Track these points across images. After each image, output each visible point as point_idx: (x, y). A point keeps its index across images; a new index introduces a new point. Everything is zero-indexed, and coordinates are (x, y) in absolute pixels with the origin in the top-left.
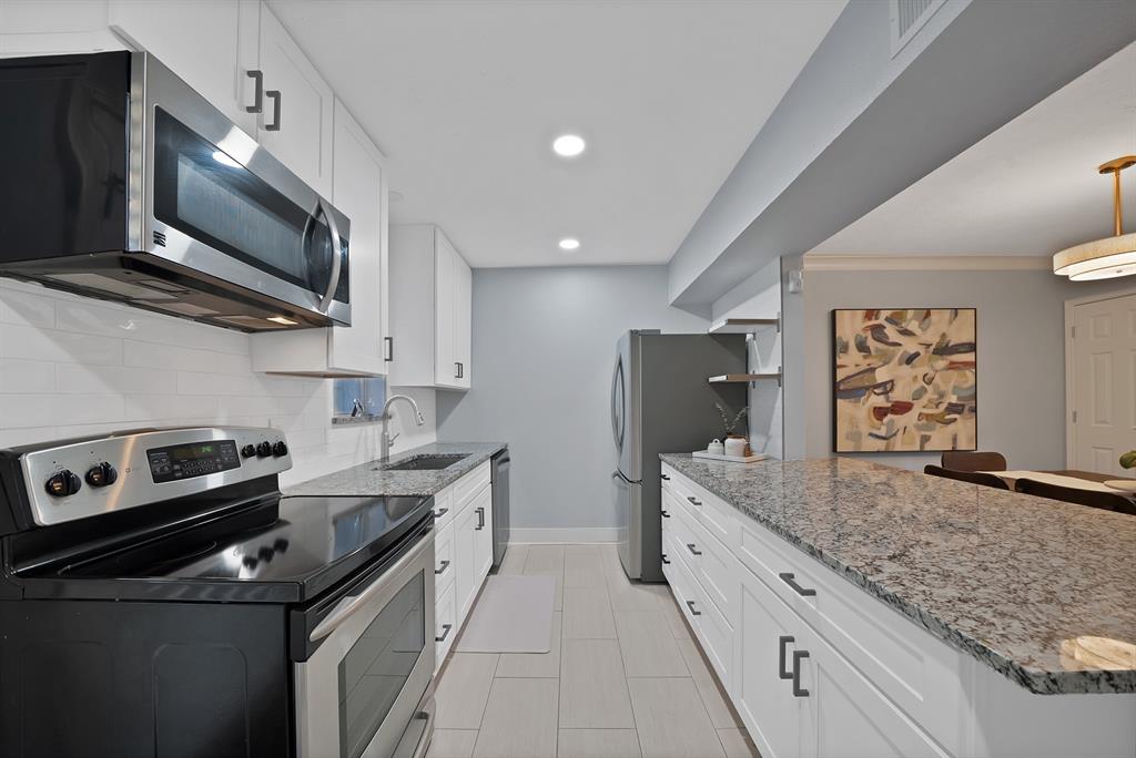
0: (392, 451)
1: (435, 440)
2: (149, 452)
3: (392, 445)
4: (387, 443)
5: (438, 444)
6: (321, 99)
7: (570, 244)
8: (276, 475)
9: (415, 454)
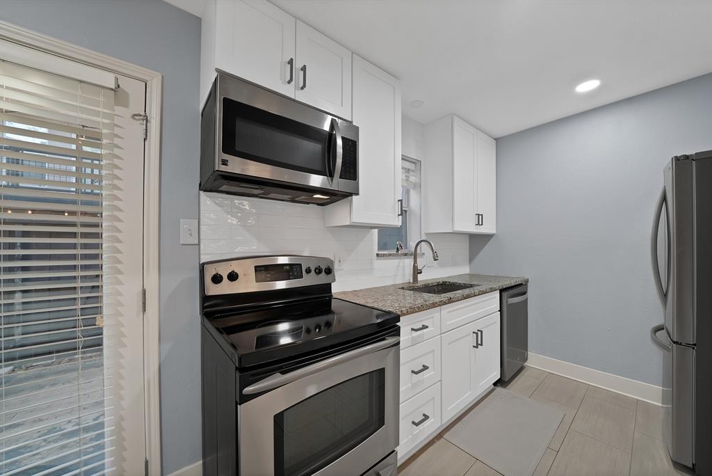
0: (420, 277)
1: (468, 272)
2: (256, 267)
3: (421, 273)
4: (417, 272)
5: (471, 276)
6: (342, 59)
7: (588, 86)
8: (330, 284)
9: (441, 281)
